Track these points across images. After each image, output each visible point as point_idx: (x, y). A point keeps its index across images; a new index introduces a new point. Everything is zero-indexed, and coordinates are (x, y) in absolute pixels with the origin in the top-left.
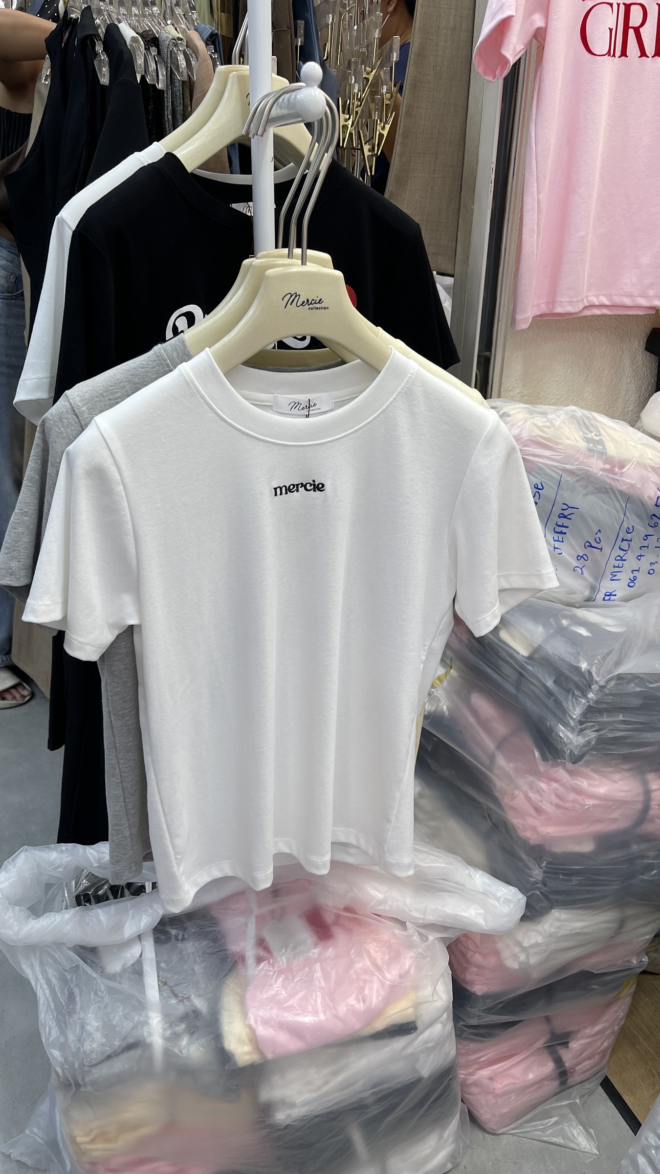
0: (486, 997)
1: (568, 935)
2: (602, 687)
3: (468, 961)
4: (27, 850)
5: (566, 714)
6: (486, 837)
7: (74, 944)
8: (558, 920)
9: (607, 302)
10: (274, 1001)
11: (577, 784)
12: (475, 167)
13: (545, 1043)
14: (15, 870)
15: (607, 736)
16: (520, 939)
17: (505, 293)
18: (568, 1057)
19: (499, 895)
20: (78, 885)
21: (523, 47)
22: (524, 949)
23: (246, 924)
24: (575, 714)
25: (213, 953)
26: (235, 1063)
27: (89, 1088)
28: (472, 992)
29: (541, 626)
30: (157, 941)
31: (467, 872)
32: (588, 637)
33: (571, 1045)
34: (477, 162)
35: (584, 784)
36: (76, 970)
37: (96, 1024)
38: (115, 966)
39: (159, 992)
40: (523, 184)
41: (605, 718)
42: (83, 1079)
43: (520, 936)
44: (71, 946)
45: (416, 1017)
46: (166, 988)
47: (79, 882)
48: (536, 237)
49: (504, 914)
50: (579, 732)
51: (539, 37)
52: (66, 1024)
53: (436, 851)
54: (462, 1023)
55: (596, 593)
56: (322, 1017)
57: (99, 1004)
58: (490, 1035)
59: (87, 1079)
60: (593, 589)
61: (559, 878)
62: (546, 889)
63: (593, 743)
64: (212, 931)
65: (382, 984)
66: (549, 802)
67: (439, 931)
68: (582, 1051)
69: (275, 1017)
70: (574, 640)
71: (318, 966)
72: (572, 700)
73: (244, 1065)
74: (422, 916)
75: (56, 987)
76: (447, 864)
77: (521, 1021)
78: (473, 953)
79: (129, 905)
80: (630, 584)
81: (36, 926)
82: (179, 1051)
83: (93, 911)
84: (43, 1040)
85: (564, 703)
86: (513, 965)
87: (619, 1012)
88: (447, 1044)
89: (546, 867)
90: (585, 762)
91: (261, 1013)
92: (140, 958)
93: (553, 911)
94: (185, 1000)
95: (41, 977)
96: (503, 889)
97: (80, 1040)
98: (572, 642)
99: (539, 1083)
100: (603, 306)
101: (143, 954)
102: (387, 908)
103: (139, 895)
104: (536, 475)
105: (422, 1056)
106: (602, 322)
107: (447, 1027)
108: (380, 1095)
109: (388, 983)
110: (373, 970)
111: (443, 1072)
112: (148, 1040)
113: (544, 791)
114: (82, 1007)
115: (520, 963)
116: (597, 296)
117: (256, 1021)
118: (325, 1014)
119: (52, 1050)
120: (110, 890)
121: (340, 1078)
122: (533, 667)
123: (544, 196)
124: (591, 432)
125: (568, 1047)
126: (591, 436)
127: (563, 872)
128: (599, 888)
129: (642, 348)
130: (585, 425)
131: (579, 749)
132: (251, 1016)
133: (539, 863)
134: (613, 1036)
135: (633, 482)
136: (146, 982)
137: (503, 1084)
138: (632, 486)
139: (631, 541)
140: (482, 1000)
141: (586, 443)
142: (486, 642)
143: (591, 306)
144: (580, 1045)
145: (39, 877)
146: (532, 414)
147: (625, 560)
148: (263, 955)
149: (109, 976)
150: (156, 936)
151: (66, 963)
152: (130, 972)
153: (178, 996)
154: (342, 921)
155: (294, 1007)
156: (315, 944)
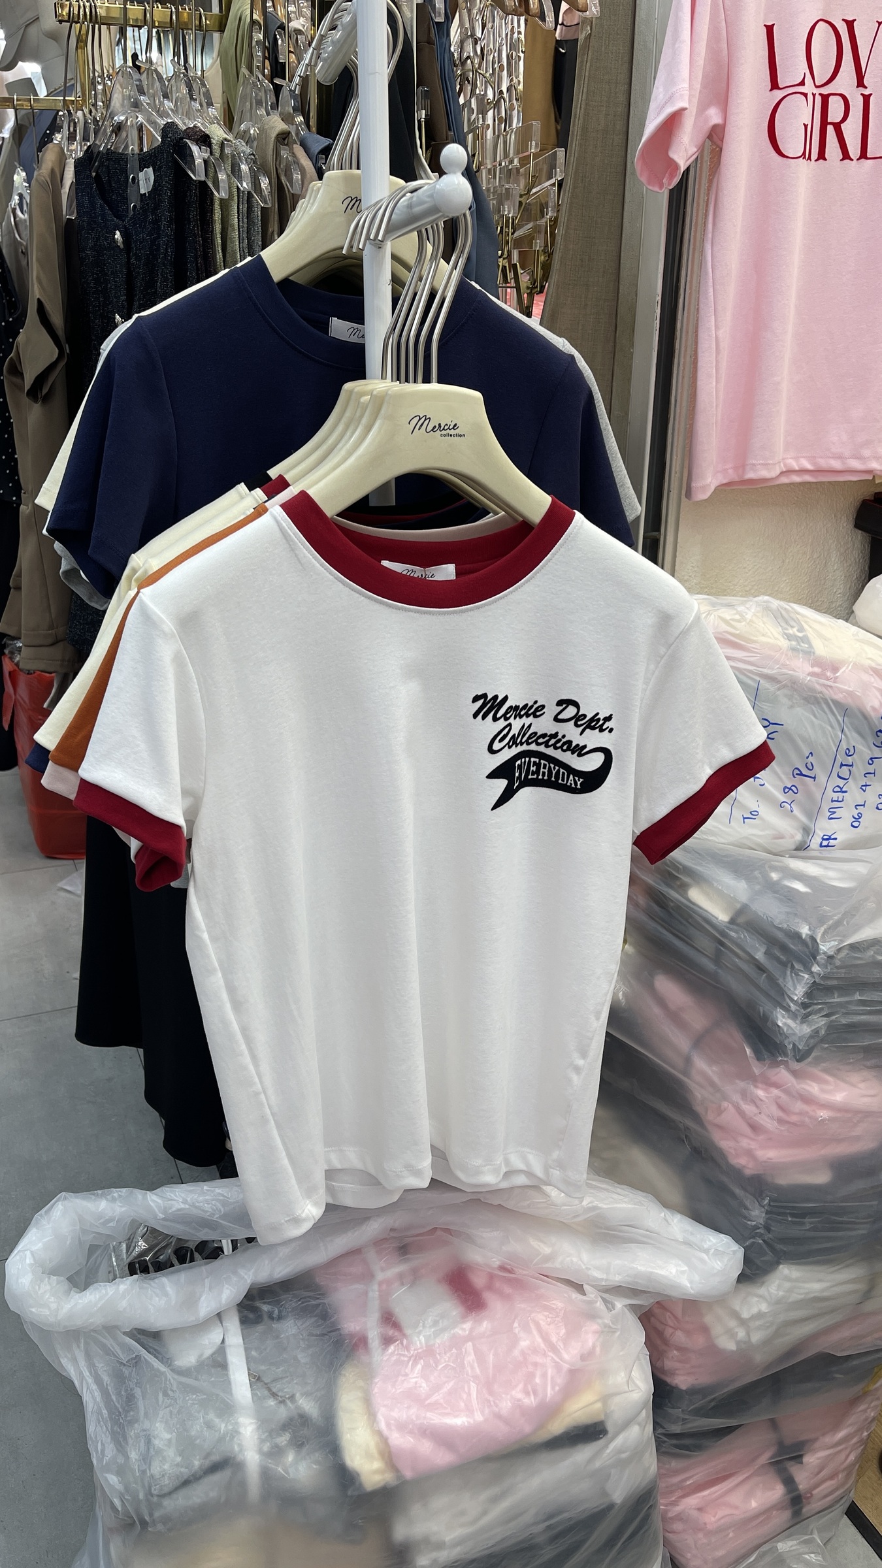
0: (693, 1392)
1: (802, 1300)
2: (831, 957)
3: (666, 1342)
4: (65, 1198)
5: (783, 994)
6: (684, 1169)
7: (133, 1327)
8: (787, 1279)
9: (809, 467)
10: (412, 1396)
11: (803, 1089)
12: (634, 301)
13: (771, 1458)
14: (50, 1225)
15: (839, 1022)
16: (737, 1308)
17: (677, 456)
18: (802, 1477)
19: (706, 1246)
20: (132, 1248)
21: (696, 150)
22: (743, 1322)
23: (366, 1293)
24: (796, 995)
25: (323, 1335)
26: (361, 1484)
27: (160, 1527)
28: (674, 1385)
29: (743, 881)
30: (244, 1321)
31: (663, 1215)
32: (806, 893)
33: (806, 1459)
34: (637, 294)
35: (813, 1088)
36: (136, 1363)
37: (167, 1436)
38: (188, 1356)
39: (251, 1390)
40: (697, 320)
41: (836, 999)
42: (151, 1515)
43: (736, 1304)
44: (128, 1330)
45: (606, 1415)
46: (259, 1384)
47: (133, 1245)
48: (714, 383)
49: (715, 1271)
50: (803, 1018)
51: (715, 139)
52: (125, 1439)
53: (620, 1188)
54: (663, 1430)
55: (810, 837)
56: (479, 1417)
57: (171, 1408)
58: (698, 1448)
59: (157, 1514)
60: (807, 831)
61: (787, 1220)
62: (770, 1236)
63: (823, 1032)
64: (320, 1304)
65: (558, 1367)
66: (769, 1116)
67: (626, 1296)
68: (821, 1468)
69: (414, 1417)
70: (789, 897)
71: (469, 1345)
72: (791, 976)
73: (375, 1487)
74: (604, 1276)
75: (109, 1388)
76: (635, 1204)
77: (741, 1426)
78: (673, 1330)
79: (204, 1270)
80: (854, 824)
81: (80, 1301)
82: (283, 1470)
83: (156, 1281)
84: (95, 1462)
85: (780, 981)
86: (728, 1344)
87: (869, 1410)
88: (647, 1455)
89: (769, 1205)
90: (816, 1058)
91: (395, 1414)
92: (222, 1345)
93: (781, 1266)
94: (288, 1401)
95: (88, 1374)
96: (711, 1239)
97: (146, 1459)
98: (789, 899)
99: (766, 1512)
100: (804, 471)
101: (226, 1339)
102: (557, 1265)
103: (215, 1256)
105: (613, 1471)
106: (800, 493)
107: (645, 1431)
108: (555, 1531)
109: (566, 1366)
110: (546, 1349)
111: (640, 1497)
112: (240, 1457)
113: (761, 1100)
114: (146, 1414)
115: (738, 1343)
116: (796, 458)
117: (388, 1425)
118: (482, 1413)
119: (107, 1475)
120: (175, 1254)
121: (505, 1504)
122: (736, 932)
123: (725, 333)
124: (792, 627)
125: (802, 1463)
126: (793, 631)
127: (792, 1211)
128: (840, 1234)
129: (851, 526)
130: (781, 618)
131: (805, 1040)
132: (381, 1418)
133: (759, 1199)
134: (861, 1446)
135: (851, 689)
136: (232, 1377)
137: (717, 1517)
138: (851, 694)
139: (852, 766)
140: (687, 1396)
141: (787, 641)
142: (672, 904)
143: (791, 472)
144: (818, 1459)
145: (81, 1236)
146: (714, 607)
147: (846, 792)
148: (393, 1334)
149: (181, 1371)
150: (242, 1314)
151: (123, 1354)
152: (209, 1365)
153: (276, 1395)
154: (498, 1284)
155: (440, 1404)
156: (464, 1317)
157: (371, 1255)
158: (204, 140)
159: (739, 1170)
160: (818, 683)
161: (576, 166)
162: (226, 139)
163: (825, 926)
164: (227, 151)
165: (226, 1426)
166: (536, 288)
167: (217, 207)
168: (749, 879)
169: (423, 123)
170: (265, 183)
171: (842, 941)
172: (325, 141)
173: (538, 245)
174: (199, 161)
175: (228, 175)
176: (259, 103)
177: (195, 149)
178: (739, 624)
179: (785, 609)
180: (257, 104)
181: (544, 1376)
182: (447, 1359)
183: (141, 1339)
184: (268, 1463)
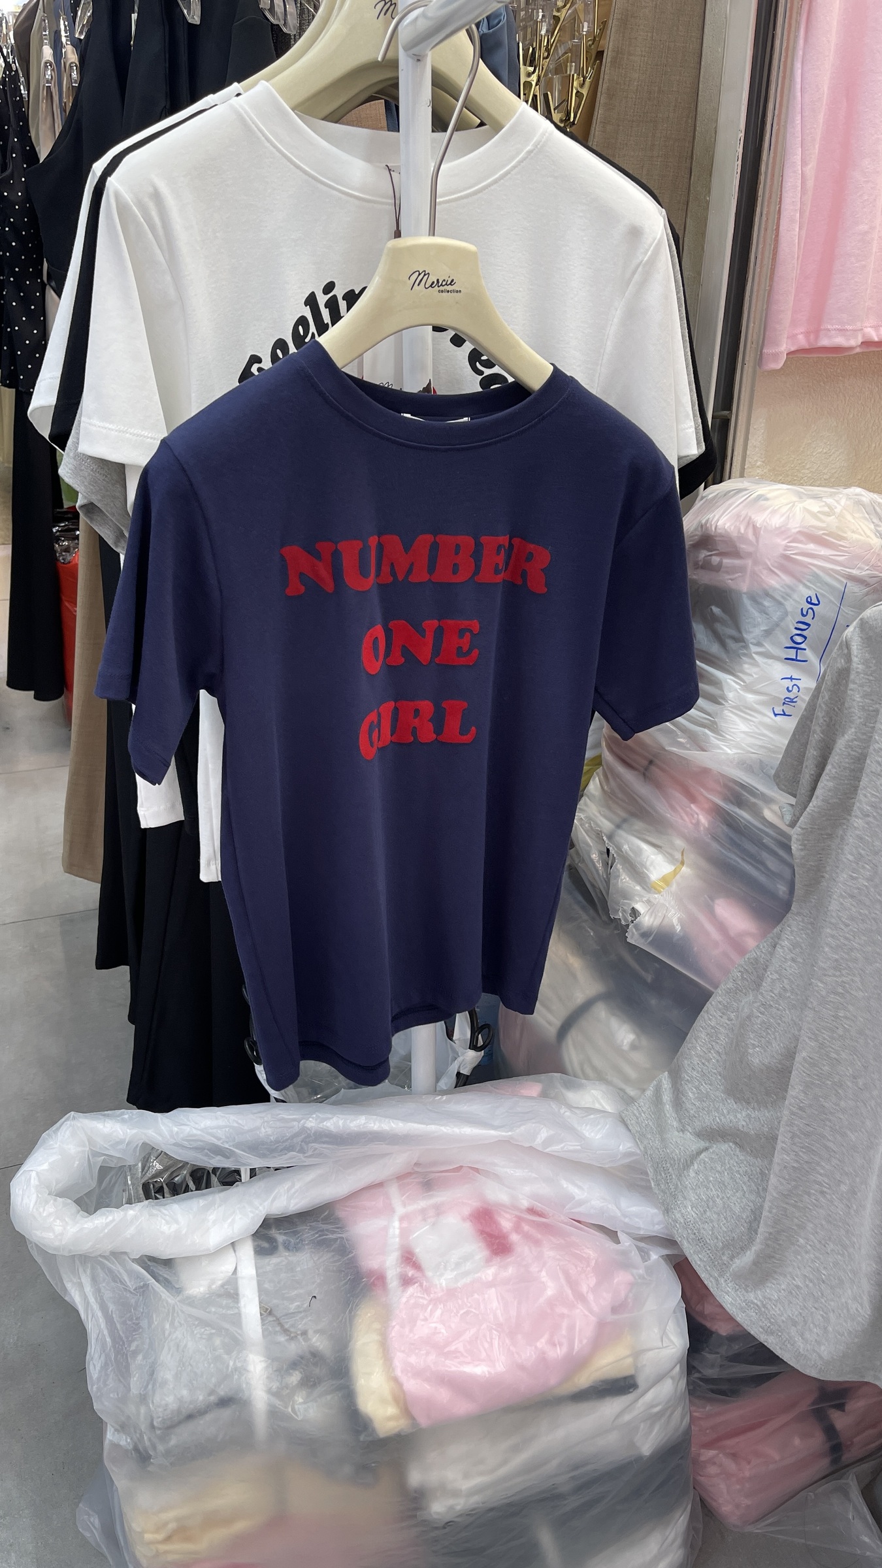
0: (732, 1337)
4: (74, 1118)
7: (142, 1253)
10: (431, 1343)
12: (713, 140)
13: (813, 1403)
14: (57, 1147)
18: (844, 1424)
20: (146, 1168)
23: (385, 1229)
25: (341, 1271)
26: (374, 1430)
27: (163, 1460)
28: (713, 1330)
30: (260, 1252)
33: (847, 1408)
34: (716, 131)
36: (143, 1291)
38: (197, 1285)
39: (263, 1325)
42: (154, 1448)
44: (137, 1258)
45: (637, 1369)
46: (271, 1319)
47: (148, 1164)
52: (128, 1370)
54: (697, 1375)
56: (500, 1367)
57: (177, 1341)
58: (736, 1393)
59: (159, 1448)
64: (337, 1239)
65: (587, 1319)
67: (664, 1246)
68: (863, 1415)
69: (432, 1366)
71: (493, 1290)
73: (389, 1434)
74: (642, 1225)
75: (114, 1316)
77: (780, 1373)
79: (218, 1199)
81: (87, 1226)
82: (292, 1411)
83: (167, 1207)
88: (680, 1406)
91: (413, 1360)
92: (234, 1276)
94: (301, 1339)
95: (93, 1301)
97: (148, 1391)
101: (238, 1268)
102: (590, 1210)
103: (231, 1184)
104: (808, 583)
105: (642, 1426)
107: (680, 1384)
108: (579, 1482)
109: (595, 1318)
110: (575, 1300)
111: (671, 1446)
112: (247, 1396)
114: (151, 1344)
117: (404, 1371)
118: (504, 1363)
120: (191, 1178)
121: (524, 1455)
125: (844, 1411)
132: (398, 1364)
136: (243, 1310)
140: (723, 1342)
144: (861, 1407)
145: (90, 1158)
148: (413, 1275)
149: (191, 1301)
150: (256, 1243)
151: (130, 1281)
152: (220, 1296)
153: (289, 1331)
154: (526, 1228)
155: (460, 1352)
156: (488, 1261)
157: (393, 1190)
165: (234, 1362)
179: (878, 503)
181: (571, 1328)
182: (469, 1305)
183: (151, 1268)
184: (277, 1403)
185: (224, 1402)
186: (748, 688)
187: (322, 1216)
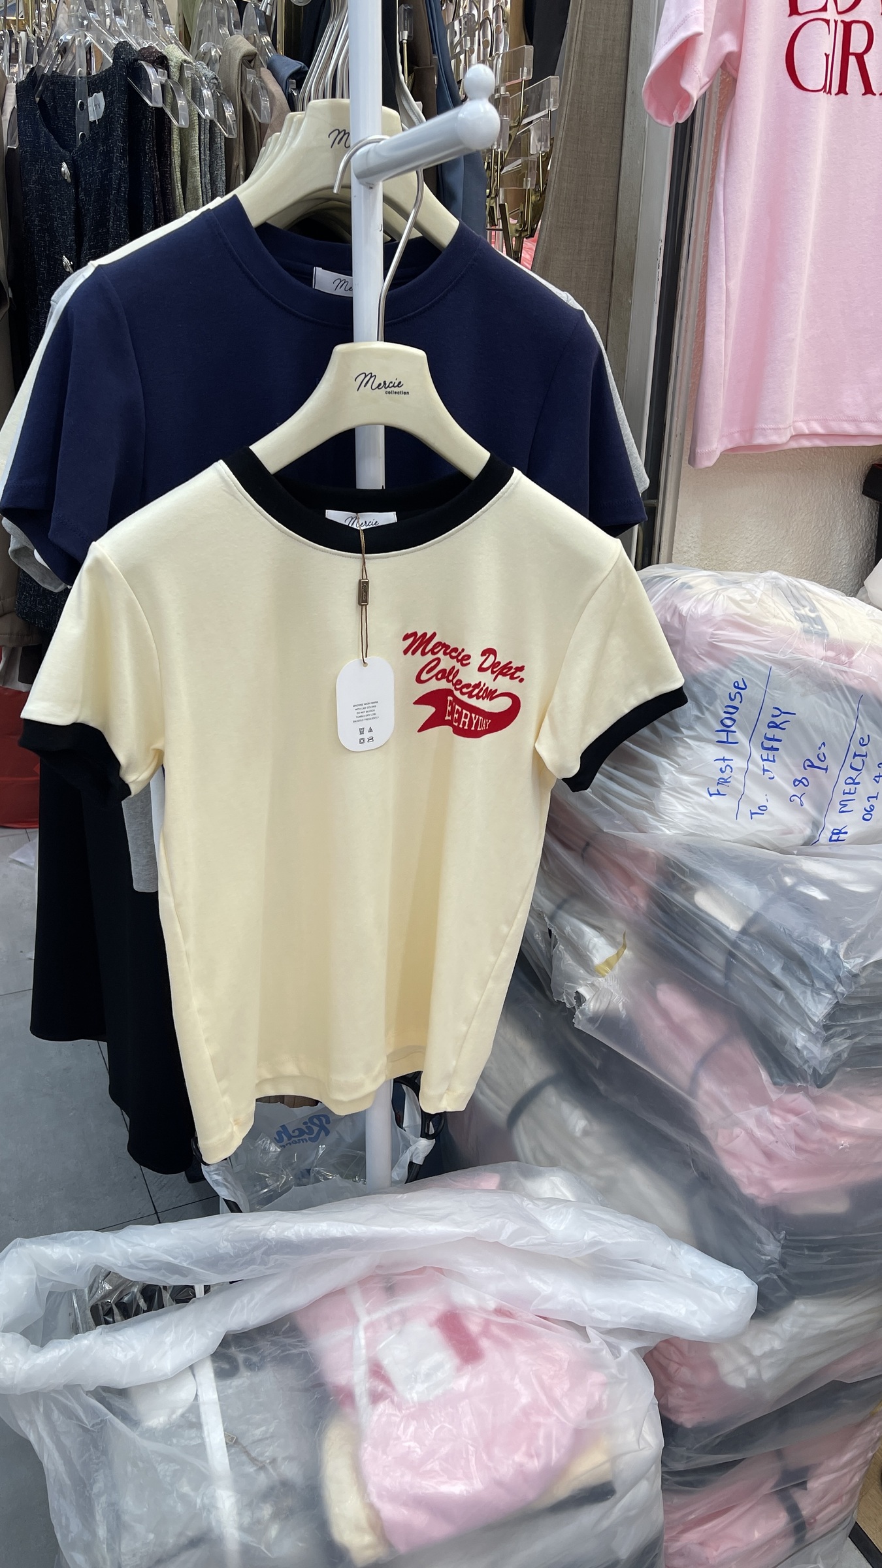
0: (698, 1430)
1: (817, 1335)
2: (853, 973)
3: (670, 1378)
4: (21, 1244)
5: (802, 1014)
6: (689, 1192)
7: (97, 1385)
8: (801, 1314)
9: (820, 430)
10: (404, 1461)
11: (823, 1115)
12: (634, 247)
13: (776, 1485)
15: (863, 1044)
16: (750, 1346)
17: (678, 418)
18: (806, 1502)
19: (717, 1281)
20: (94, 1290)
21: (707, 80)
22: (754, 1360)
23: (351, 1340)
24: (816, 1015)
25: (305, 1390)
26: (351, 1560)
28: (681, 1424)
29: (755, 886)
30: (221, 1374)
31: (670, 1248)
32: (824, 901)
33: (810, 1485)
34: (636, 239)
35: (834, 1115)
36: (102, 1428)
37: (139, 1511)
38: (156, 1417)
39: (229, 1456)
41: (862, 1019)
43: (748, 1342)
44: (92, 1390)
45: (615, 1475)
46: (236, 1449)
47: (96, 1285)
48: (723, 340)
49: (729, 1311)
50: (823, 1041)
51: (730, 68)
52: (91, 1513)
55: (820, 833)
56: (478, 1485)
58: (700, 1483)
60: (818, 826)
61: (803, 1254)
62: (785, 1270)
63: (847, 1055)
64: (302, 1353)
65: (563, 1427)
66: (785, 1144)
67: (633, 1339)
68: (825, 1493)
69: (407, 1486)
70: (806, 906)
71: (466, 1402)
72: (811, 994)
74: (608, 1318)
75: (71, 1456)
76: (640, 1237)
77: (744, 1459)
78: (678, 1367)
79: (175, 1319)
80: (866, 817)
81: (39, 1360)
82: (265, 1547)
83: (121, 1332)
85: (801, 1001)
86: (738, 1382)
87: (874, 1432)
88: (653, 1509)
89: (786, 1239)
90: (834, 1081)
91: (387, 1483)
92: (195, 1401)
93: (796, 1302)
94: (270, 1468)
95: (49, 1439)
97: (115, 1535)
98: (807, 909)
99: (769, 1542)
100: (814, 435)
101: (200, 1395)
102: (557, 1306)
103: (187, 1301)
104: (735, 668)
105: (620, 1529)
106: (807, 457)
107: (654, 1486)
109: (571, 1424)
110: (549, 1406)
111: (646, 1548)
112: (218, 1533)
113: (776, 1127)
115: (748, 1380)
116: (807, 421)
117: (380, 1496)
118: (482, 1479)
119: (74, 1554)
120: (141, 1295)
122: (750, 944)
123: (735, 285)
124: (804, 606)
125: (806, 1489)
126: (805, 611)
127: (809, 1245)
128: (860, 1265)
129: (859, 492)
130: (794, 598)
131: (826, 1064)
132: (372, 1489)
133: (775, 1233)
134: (864, 1467)
135: (866, 675)
136: (207, 1440)
137: (719, 1551)
138: (866, 679)
139: (866, 756)
140: (693, 1435)
141: (800, 623)
142: (676, 910)
143: (799, 436)
144: (822, 1484)
145: (38, 1285)
146: (721, 585)
147: (858, 783)
148: (383, 1390)
149: (151, 1434)
150: (216, 1365)
151: (87, 1418)
152: (180, 1426)
153: (256, 1460)
154: (495, 1330)
155: (435, 1471)
156: (459, 1369)
157: (356, 1297)
158: (161, 62)
159: (752, 1200)
160: (833, 669)
161: (572, 96)
162: (185, 61)
163: (848, 941)
164: (187, 74)
165: (202, 1500)
166: (528, 231)
167: (175, 137)
168: (762, 885)
169: (405, 45)
170: (229, 111)
171: (866, 958)
172: (296, 65)
173: (529, 184)
174: (155, 85)
175: (188, 102)
176: (221, 21)
177: (151, 71)
178: (750, 605)
179: (795, 586)
180: (219, 23)
181: (548, 1437)
182: (442, 1419)
183: (107, 1399)
184: (249, 1539)
185: (194, 1543)
186: (683, 770)
187: (283, 1329)
